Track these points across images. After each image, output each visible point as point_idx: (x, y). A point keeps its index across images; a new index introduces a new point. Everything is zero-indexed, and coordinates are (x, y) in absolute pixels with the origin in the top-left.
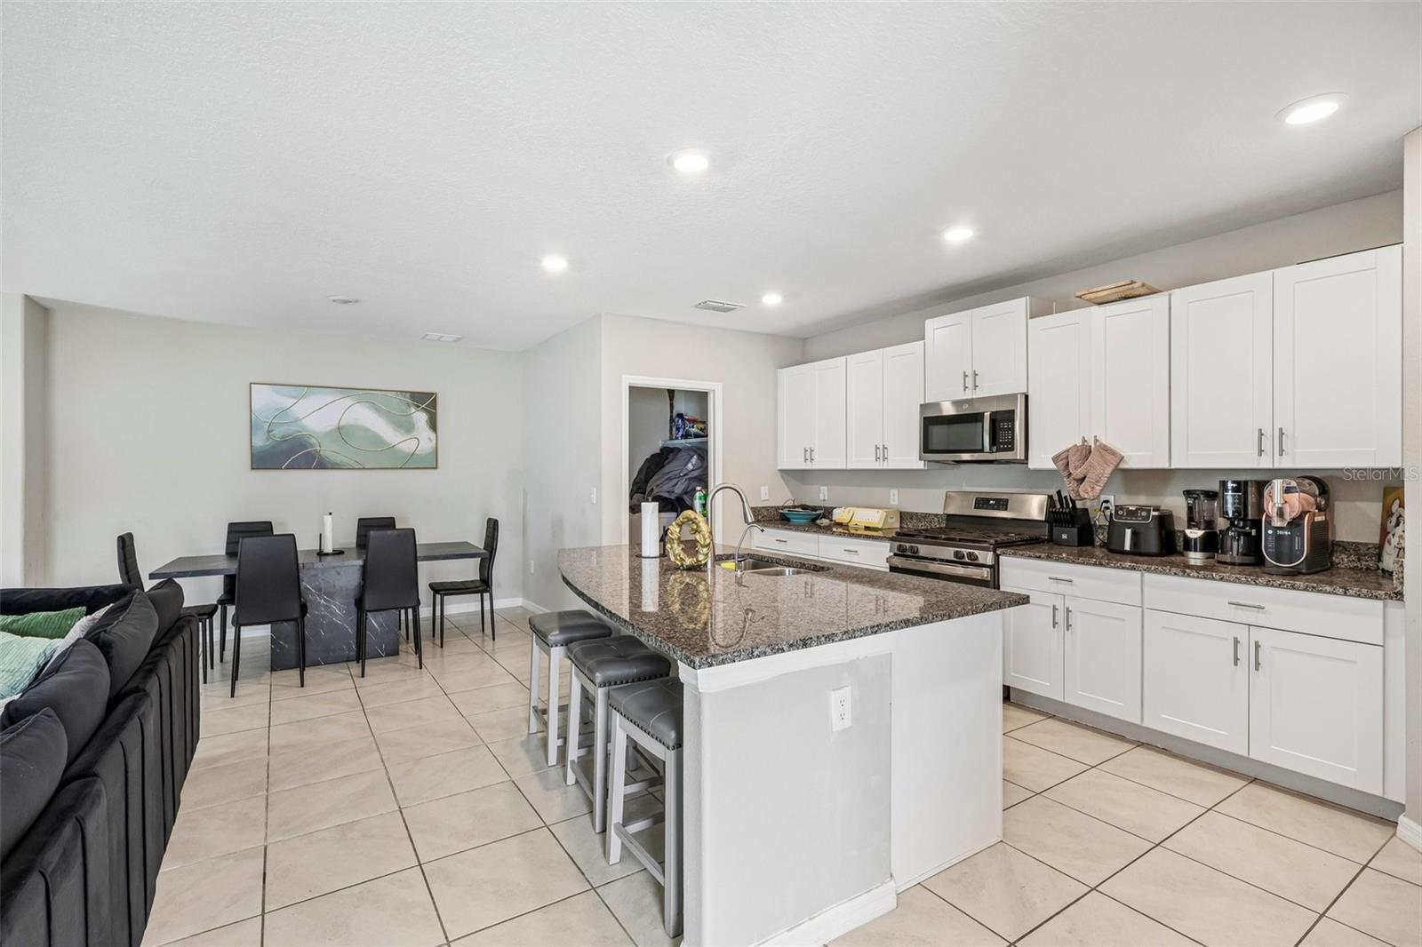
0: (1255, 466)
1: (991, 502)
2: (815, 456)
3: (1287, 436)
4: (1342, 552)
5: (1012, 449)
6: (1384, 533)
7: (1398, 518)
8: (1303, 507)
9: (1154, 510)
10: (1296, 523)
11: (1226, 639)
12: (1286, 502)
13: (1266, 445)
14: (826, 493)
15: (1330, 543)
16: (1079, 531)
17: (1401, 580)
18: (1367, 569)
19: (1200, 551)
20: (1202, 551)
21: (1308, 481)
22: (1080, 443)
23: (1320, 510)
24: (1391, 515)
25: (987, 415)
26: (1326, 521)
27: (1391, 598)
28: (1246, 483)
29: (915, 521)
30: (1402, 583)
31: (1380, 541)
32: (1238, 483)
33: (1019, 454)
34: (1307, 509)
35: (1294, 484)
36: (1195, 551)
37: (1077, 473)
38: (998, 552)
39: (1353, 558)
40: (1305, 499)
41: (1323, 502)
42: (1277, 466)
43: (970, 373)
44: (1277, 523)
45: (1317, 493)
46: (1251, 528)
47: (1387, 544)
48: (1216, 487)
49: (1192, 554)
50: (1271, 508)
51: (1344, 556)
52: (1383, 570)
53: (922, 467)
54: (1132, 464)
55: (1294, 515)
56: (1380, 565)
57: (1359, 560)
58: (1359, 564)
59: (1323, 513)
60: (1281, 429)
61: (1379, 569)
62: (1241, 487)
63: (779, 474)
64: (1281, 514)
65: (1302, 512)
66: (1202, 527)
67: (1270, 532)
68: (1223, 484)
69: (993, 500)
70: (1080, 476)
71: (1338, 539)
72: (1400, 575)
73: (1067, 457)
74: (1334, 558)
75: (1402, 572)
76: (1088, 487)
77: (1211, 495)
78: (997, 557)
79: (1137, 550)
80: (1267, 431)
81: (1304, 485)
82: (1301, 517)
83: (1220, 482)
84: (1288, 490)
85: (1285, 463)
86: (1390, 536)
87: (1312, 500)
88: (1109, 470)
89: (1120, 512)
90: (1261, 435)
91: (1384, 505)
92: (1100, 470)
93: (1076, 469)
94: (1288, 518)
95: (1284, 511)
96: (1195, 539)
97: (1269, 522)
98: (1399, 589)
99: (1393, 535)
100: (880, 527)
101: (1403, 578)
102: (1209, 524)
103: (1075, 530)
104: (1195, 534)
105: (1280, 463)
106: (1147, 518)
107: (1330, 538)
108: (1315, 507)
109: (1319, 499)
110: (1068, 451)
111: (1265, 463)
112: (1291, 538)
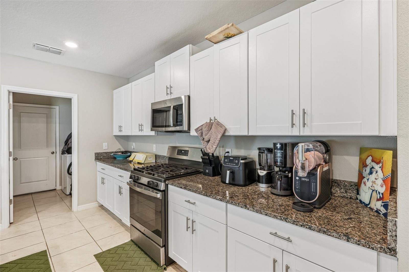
0: (290, 134)
1: (183, 151)
2: (123, 129)
3: (307, 114)
4: (336, 187)
5: (182, 125)
6: (361, 177)
7: (371, 169)
8: (316, 162)
9: (242, 160)
10: (312, 173)
11: (270, 257)
12: (306, 159)
13: (296, 121)
14: (134, 145)
15: (331, 181)
16: (213, 168)
17: (394, 238)
18: (351, 198)
19: (265, 184)
20: (266, 183)
21: (319, 144)
22: (208, 121)
23: (326, 163)
24: (366, 166)
25: (172, 107)
26: (329, 169)
27: (386, 253)
28: (286, 144)
29: (160, 159)
30: (395, 241)
31: (358, 181)
32: (281, 144)
33: (185, 128)
34: (318, 163)
35: (311, 146)
36: (263, 183)
37: (206, 138)
38: (167, 183)
39: (342, 190)
40: (317, 156)
41: (328, 158)
42: (302, 134)
43: (169, 87)
44: (301, 174)
45: (324, 151)
46: (288, 173)
47: (363, 185)
48: (271, 146)
49: (261, 185)
50: (298, 163)
51: (337, 189)
52: (360, 201)
53: (154, 134)
54: (231, 133)
55: (311, 168)
56: (358, 196)
57: (346, 192)
58: (346, 195)
59: (328, 164)
60: (304, 110)
61: (357, 199)
62: (284, 147)
63: (114, 137)
64: (303, 168)
65: (316, 165)
66: (266, 169)
67: (297, 178)
68: (275, 144)
69: (183, 150)
70: (208, 139)
71: (334, 178)
72: (394, 233)
73: (202, 129)
74: (332, 190)
75: (396, 231)
76: (210, 146)
77: (270, 150)
78: (167, 186)
79: (233, 183)
80: (296, 111)
81: (317, 147)
82: (315, 169)
83: (273, 143)
84: (308, 150)
85: (306, 132)
86: (365, 180)
87: (321, 156)
88: (219, 136)
89: (226, 160)
90: (293, 114)
91: (360, 159)
92: (215, 136)
93: (206, 135)
94: (307, 170)
95: (305, 165)
96: (263, 176)
97: (296, 172)
98: (393, 245)
99: (368, 180)
100: (143, 162)
101: (396, 236)
102: (270, 168)
103: (211, 168)
104: (262, 173)
105: (304, 132)
106: (237, 164)
107: (331, 178)
108: (323, 160)
109: (325, 155)
110: (202, 125)
111: (295, 132)
112: (309, 183)
